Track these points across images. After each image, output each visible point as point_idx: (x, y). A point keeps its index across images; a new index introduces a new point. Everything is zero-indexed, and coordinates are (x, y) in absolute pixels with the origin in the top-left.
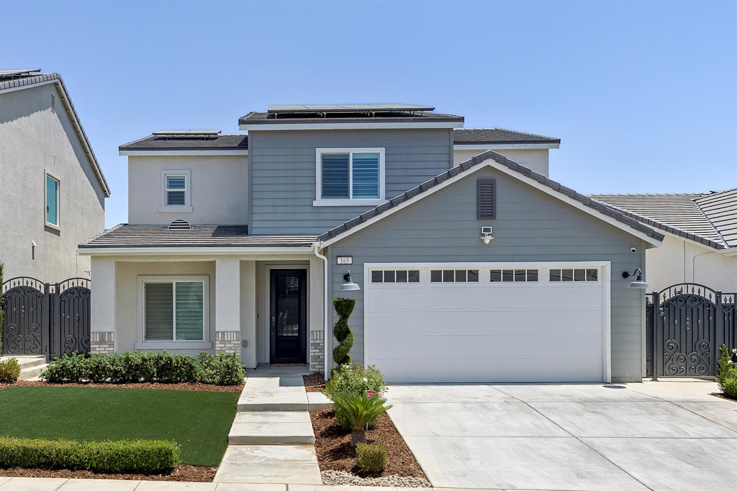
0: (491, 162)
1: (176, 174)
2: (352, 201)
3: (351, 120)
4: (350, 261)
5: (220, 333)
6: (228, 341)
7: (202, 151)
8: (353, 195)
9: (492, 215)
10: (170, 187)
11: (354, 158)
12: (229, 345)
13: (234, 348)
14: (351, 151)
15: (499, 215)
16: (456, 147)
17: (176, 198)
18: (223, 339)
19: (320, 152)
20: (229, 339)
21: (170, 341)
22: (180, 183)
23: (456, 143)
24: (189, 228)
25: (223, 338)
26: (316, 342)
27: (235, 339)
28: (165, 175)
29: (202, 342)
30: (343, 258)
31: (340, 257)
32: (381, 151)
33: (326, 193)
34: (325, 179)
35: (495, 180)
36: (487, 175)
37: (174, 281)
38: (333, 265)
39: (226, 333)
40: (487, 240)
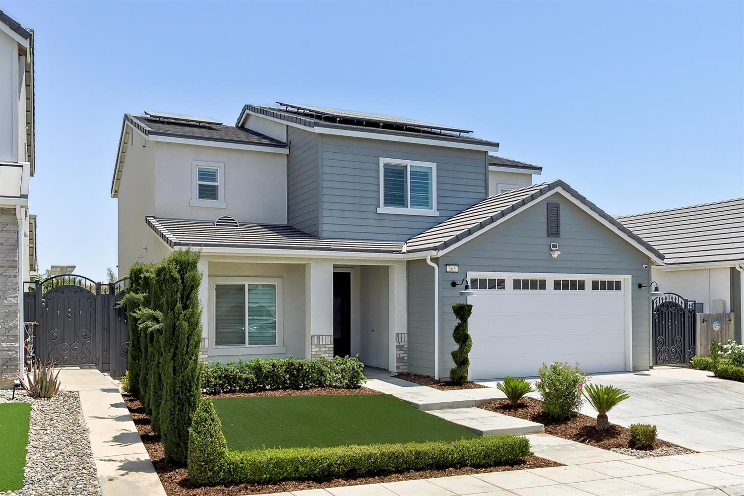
0: (559, 190)
1: (208, 166)
2: (410, 210)
3: (412, 135)
4: (456, 269)
5: (316, 337)
6: (322, 344)
7: (240, 145)
8: (411, 205)
9: (558, 234)
10: (200, 179)
11: (412, 170)
12: (324, 349)
13: (328, 352)
14: (409, 163)
15: (562, 234)
16: (491, 168)
17: (207, 192)
18: (318, 344)
19: (383, 161)
20: (324, 343)
21: (242, 346)
22: (211, 176)
23: (490, 164)
24: (237, 226)
25: (318, 342)
26: (401, 344)
27: (329, 343)
28: (197, 166)
29: (275, 346)
30: (451, 267)
31: (449, 265)
32: (433, 165)
33: (387, 202)
34: (385, 188)
35: (559, 205)
36: (555, 200)
37: (247, 283)
38: (444, 273)
39: (321, 337)
40: (556, 255)
